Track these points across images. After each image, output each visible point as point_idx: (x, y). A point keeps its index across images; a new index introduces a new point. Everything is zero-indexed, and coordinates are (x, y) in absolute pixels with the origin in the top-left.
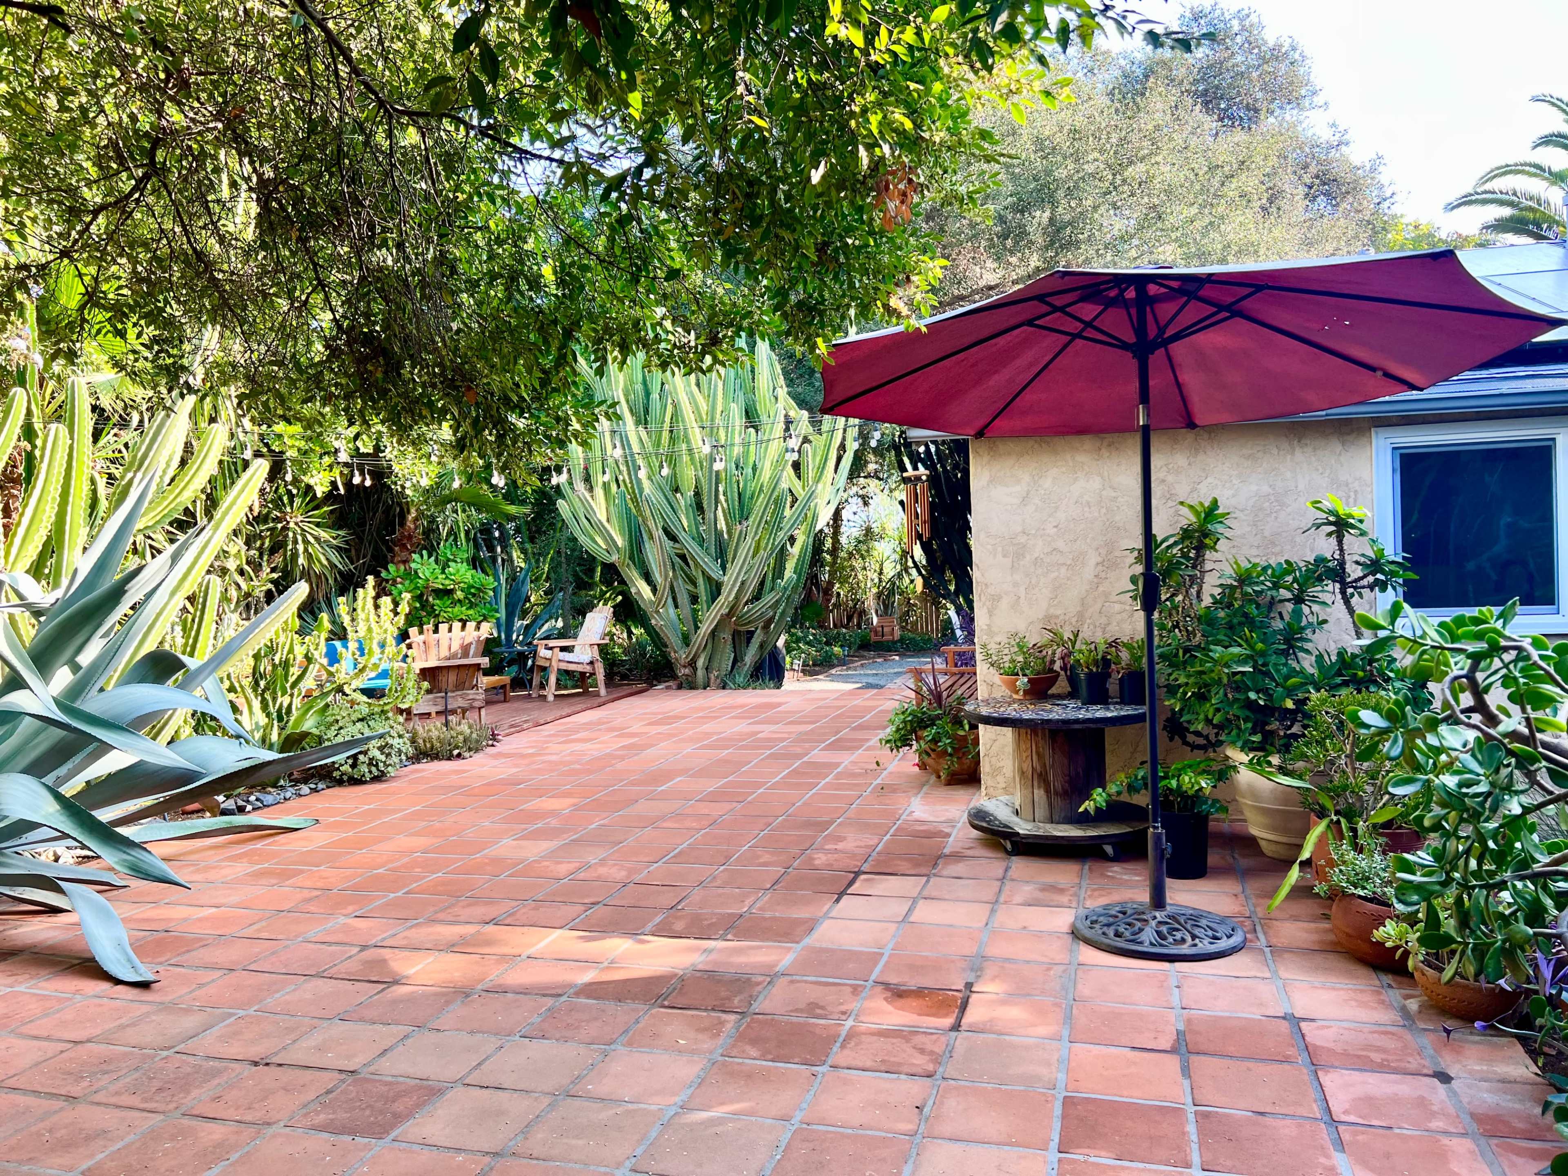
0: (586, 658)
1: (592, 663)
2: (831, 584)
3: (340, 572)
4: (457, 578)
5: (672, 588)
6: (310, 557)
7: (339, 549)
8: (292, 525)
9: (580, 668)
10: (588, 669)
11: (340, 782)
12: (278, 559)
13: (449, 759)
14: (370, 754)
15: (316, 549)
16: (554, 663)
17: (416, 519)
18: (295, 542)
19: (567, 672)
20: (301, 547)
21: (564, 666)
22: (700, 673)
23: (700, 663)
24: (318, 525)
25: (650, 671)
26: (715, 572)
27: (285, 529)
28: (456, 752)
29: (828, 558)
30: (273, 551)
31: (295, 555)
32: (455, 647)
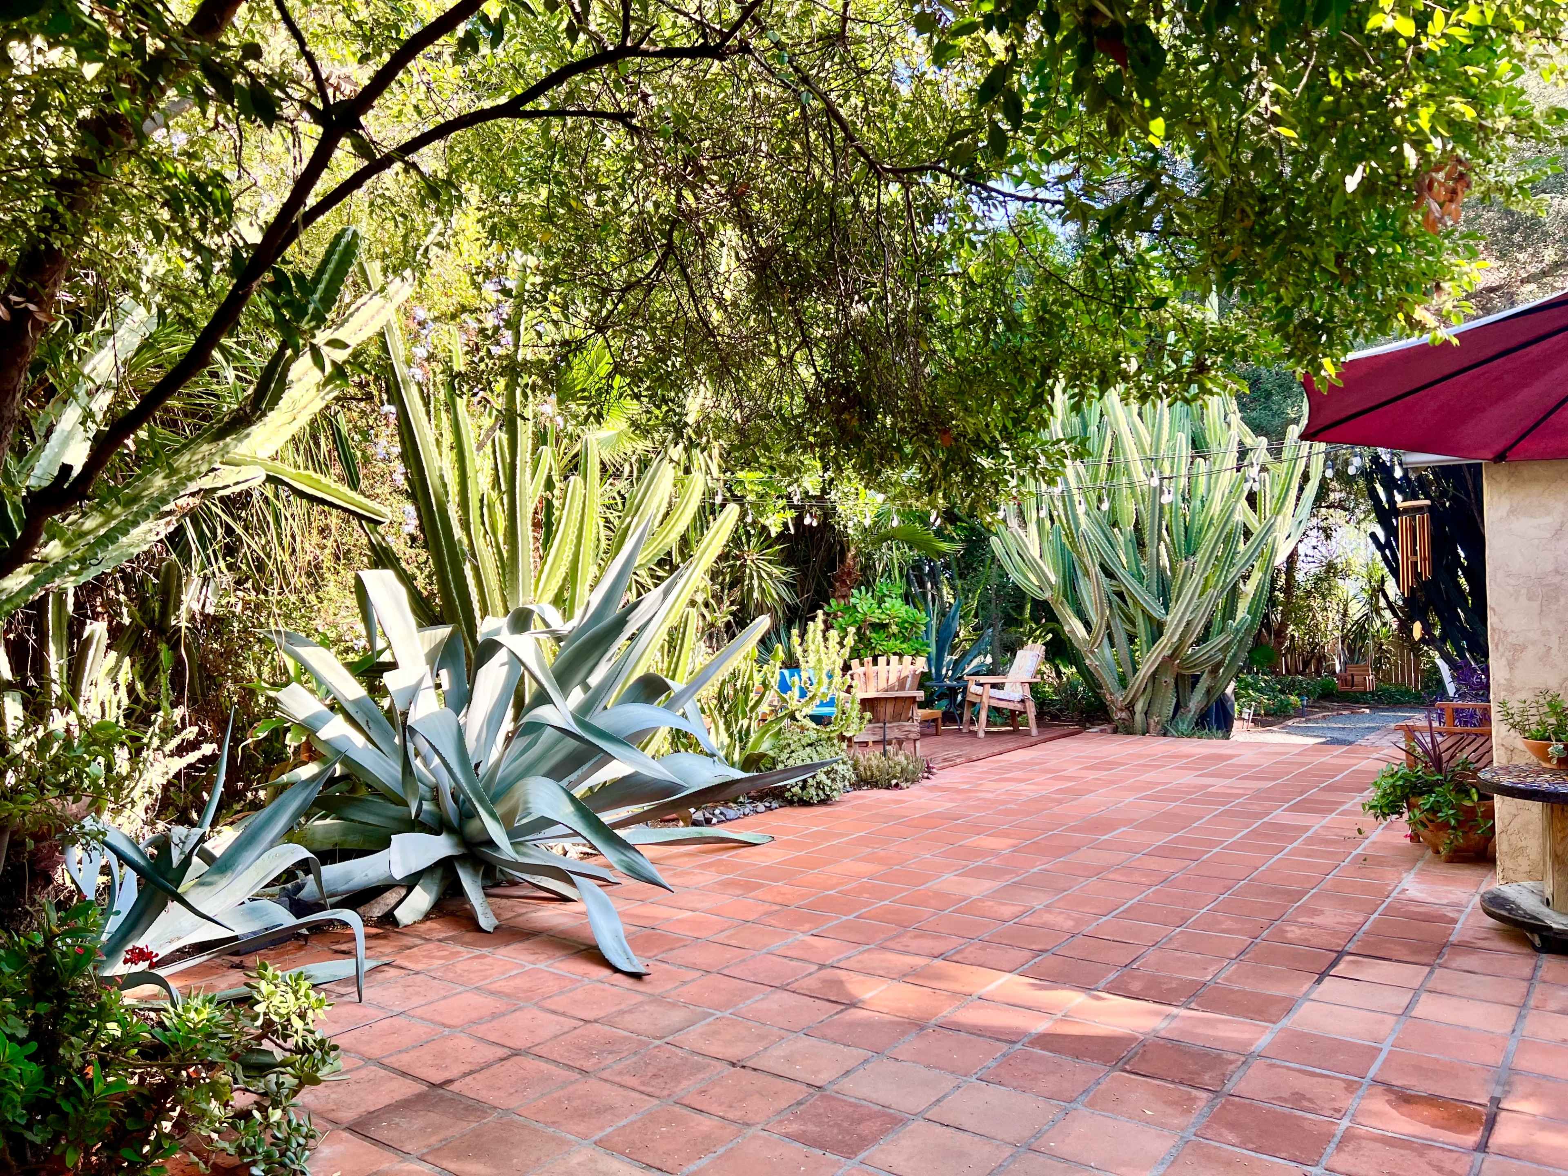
0: (1017, 696)
1: (1022, 701)
2: (1283, 626)
3: (788, 606)
4: (893, 612)
5: (1108, 627)
6: (763, 591)
7: (786, 584)
8: (749, 562)
9: (1011, 706)
10: (1019, 707)
11: (790, 803)
12: (737, 593)
13: (887, 788)
14: (818, 778)
15: (768, 584)
16: (985, 700)
17: (855, 557)
18: (751, 578)
19: (997, 710)
20: (756, 583)
21: (995, 703)
22: (1139, 717)
23: (1139, 707)
24: (770, 562)
25: (1082, 712)
26: (1157, 611)
27: (743, 565)
28: (894, 782)
29: (1281, 596)
30: (732, 586)
31: (751, 590)
32: (893, 680)
